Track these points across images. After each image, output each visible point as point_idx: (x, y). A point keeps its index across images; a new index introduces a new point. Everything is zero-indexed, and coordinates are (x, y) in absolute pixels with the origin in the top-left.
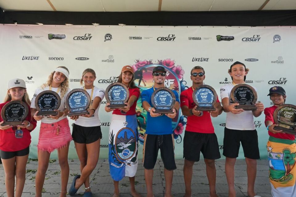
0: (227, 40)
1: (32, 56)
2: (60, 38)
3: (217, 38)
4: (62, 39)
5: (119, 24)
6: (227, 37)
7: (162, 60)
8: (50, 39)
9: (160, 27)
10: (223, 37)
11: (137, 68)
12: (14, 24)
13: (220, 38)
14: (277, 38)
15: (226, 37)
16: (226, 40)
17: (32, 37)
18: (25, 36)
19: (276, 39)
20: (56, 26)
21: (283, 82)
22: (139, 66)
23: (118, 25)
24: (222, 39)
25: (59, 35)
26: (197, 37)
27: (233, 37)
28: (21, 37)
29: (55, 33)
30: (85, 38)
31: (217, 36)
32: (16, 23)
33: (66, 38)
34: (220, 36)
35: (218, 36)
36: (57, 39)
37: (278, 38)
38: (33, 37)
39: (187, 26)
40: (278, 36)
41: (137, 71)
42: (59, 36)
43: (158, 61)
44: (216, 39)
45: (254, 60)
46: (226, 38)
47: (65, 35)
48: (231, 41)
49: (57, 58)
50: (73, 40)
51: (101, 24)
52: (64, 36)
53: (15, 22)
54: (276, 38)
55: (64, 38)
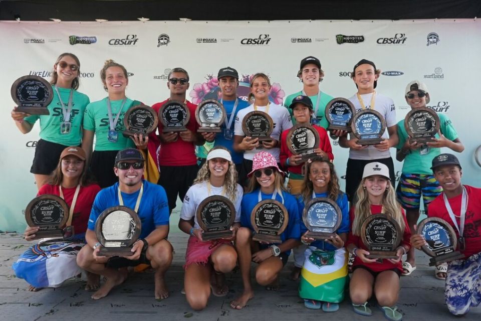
0: (353, 42)
1: (44, 72)
2: (89, 42)
3: (337, 40)
4: (91, 44)
5: (181, 19)
6: (353, 36)
7: (248, 76)
8: (72, 44)
9: (246, 22)
10: (347, 37)
11: (211, 89)
12: (16, 20)
13: (342, 40)
14: (433, 38)
15: (351, 37)
16: (351, 42)
17: (43, 41)
18: (33, 40)
19: (431, 40)
20: (82, 22)
21: (443, 109)
22: (212, 85)
23: (179, 20)
24: (345, 41)
25: (86, 37)
26: (305, 37)
27: (362, 37)
28: (26, 41)
29: (81, 35)
30: (128, 41)
31: (337, 36)
32: (19, 19)
33: (97, 42)
34: (341, 35)
35: (339, 35)
36: (84, 43)
37: (435, 38)
38: (45, 42)
39: (289, 21)
40: (434, 35)
41: (209, 94)
42: (87, 39)
43: (243, 77)
44: (336, 42)
45: (396, 74)
46: (351, 40)
47: (95, 37)
48: (360, 44)
49: (84, 75)
50: (109, 45)
51: (151, 19)
52: (94, 39)
53: (17, 18)
54: (431, 38)
55: (93, 42)
